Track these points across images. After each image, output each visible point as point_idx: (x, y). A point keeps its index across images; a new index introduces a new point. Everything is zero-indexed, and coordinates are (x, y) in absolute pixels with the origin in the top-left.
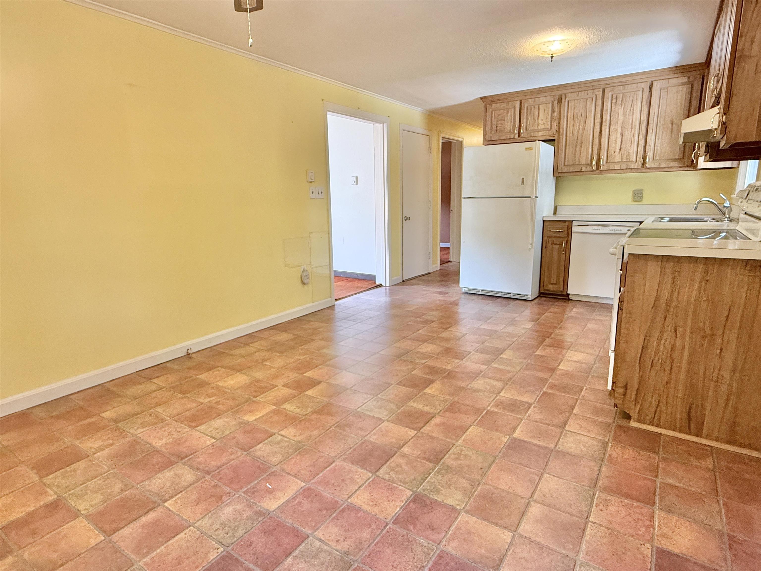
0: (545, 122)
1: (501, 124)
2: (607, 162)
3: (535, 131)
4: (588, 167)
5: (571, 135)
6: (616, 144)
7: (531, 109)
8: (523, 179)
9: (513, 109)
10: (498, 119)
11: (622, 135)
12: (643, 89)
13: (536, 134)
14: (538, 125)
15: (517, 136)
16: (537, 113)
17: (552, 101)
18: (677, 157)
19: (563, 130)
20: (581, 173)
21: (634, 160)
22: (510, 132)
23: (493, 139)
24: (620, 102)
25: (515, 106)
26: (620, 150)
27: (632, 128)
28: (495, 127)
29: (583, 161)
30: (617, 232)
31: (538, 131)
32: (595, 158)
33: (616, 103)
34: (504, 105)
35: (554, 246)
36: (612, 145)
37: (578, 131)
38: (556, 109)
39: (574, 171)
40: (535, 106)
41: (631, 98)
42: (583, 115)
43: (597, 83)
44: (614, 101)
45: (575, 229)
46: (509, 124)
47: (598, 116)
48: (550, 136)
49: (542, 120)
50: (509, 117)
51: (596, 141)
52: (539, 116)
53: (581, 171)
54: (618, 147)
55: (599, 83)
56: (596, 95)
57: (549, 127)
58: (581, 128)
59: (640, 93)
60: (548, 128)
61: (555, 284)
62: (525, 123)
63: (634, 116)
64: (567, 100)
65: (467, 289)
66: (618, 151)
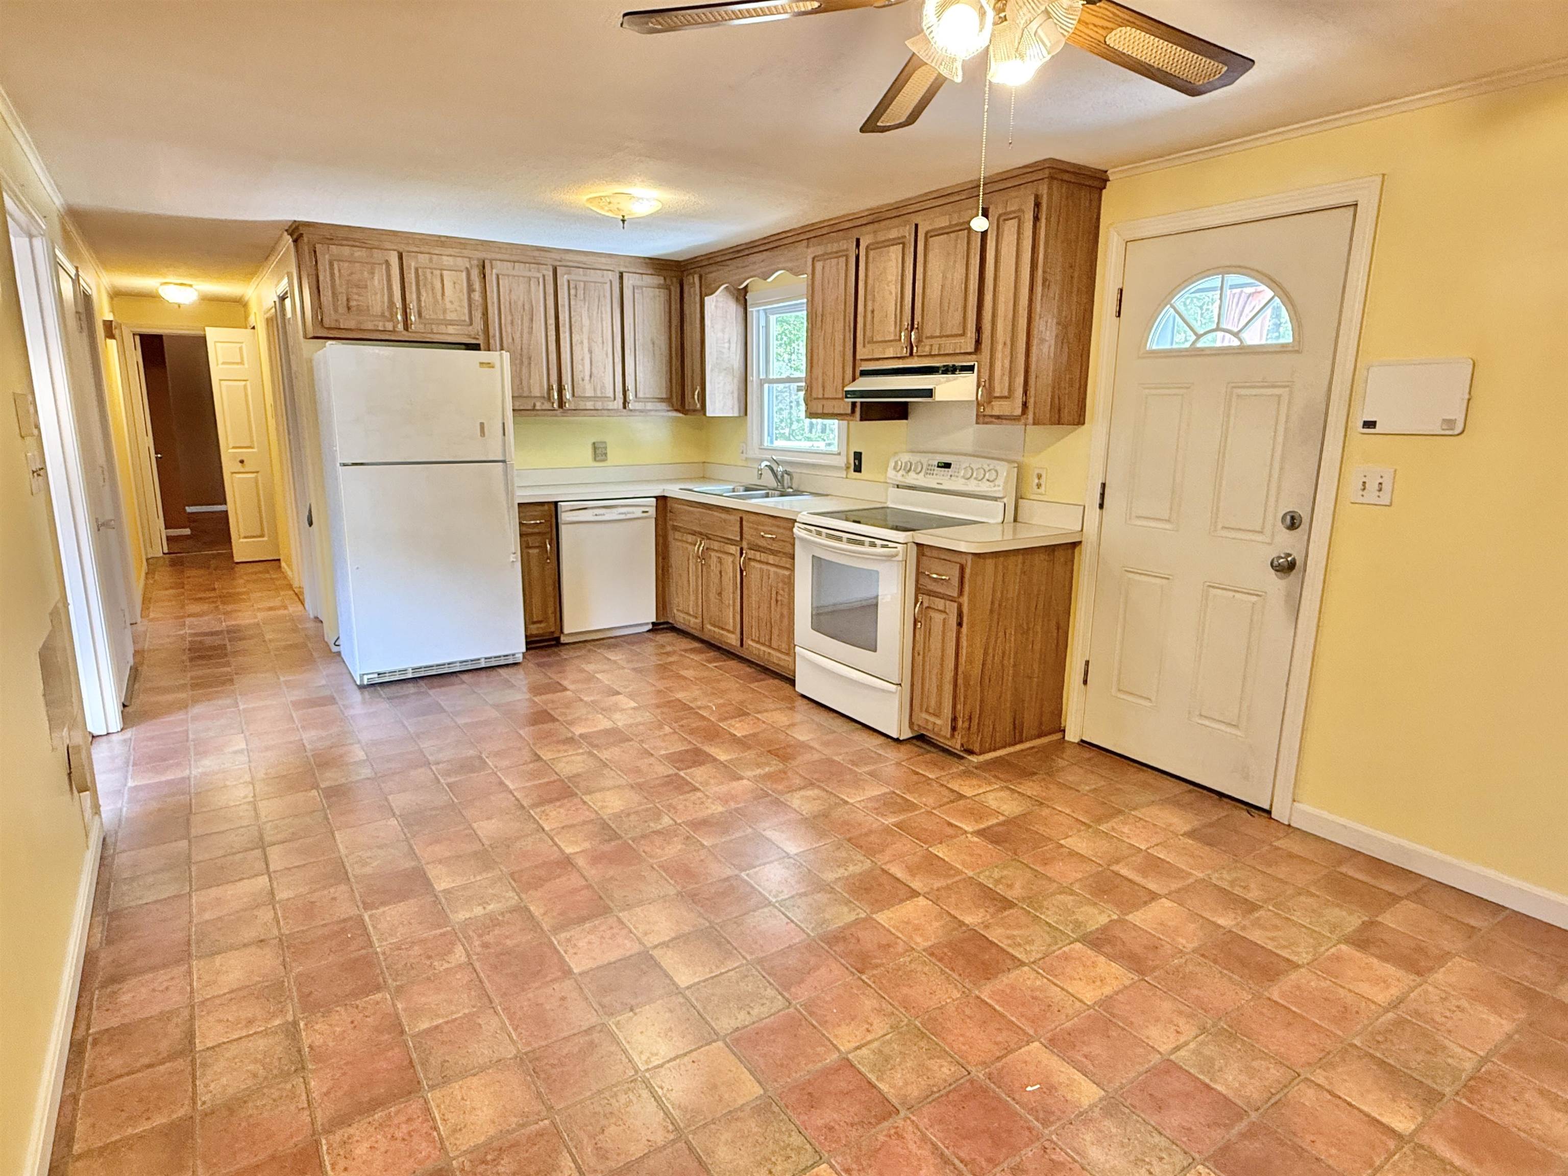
0: (458, 308)
1: (359, 295)
2: (573, 395)
3: (440, 322)
4: (546, 403)
5: (510, 340)
6: (583, 365)
7: (424, 274)
8: (482, 425)
9: (384, 267)
10: (348, 281)
11: (590, 352)
12: (611, 282)
13: (442, 329)
14: (444, 311)
15: (400, 327)
16: (438, 285)
17: (467, 268)
18: (664, 396)
19: (495, 330)
20: (535, 412)
21: (611, 395)
22: (383, 315)
23: (342, 327)
24: (582, 296)
25: (387, 261)
26: (591, 376)
27: (603, 345)
28: (345, 299)
29: (536, 392)
31: (451, 323)
32: (555, 387)
33: (576, 296)
34: (359, 253)
35: (531, 551)
36: (578, 367)
37: (522, 334)
38: (477, 286)
39: (522, 408)
40: (435, 272)
41: (596, 294)
42: (527, 307)
43: (543, 253)
44: (573, 292)
45: (564, 517)
46: (379, 296)
47: (551, 312)
48: (469, 336)
49: (451, 302)
50: (378, 281)
51: (553, 357)
52: (443, 294)
53: (534, 409)
54: (587, 373)
55: (547, 255)
56: (544, 276)
57: (467, 319)
58: (526, 331)
59: (608, 286)
60: (465, 321)
61: (540, 622)
62: (415, 303)
63: (604, 323)
64: (494, 271)
65: (376, 675)
66: (587, 378)
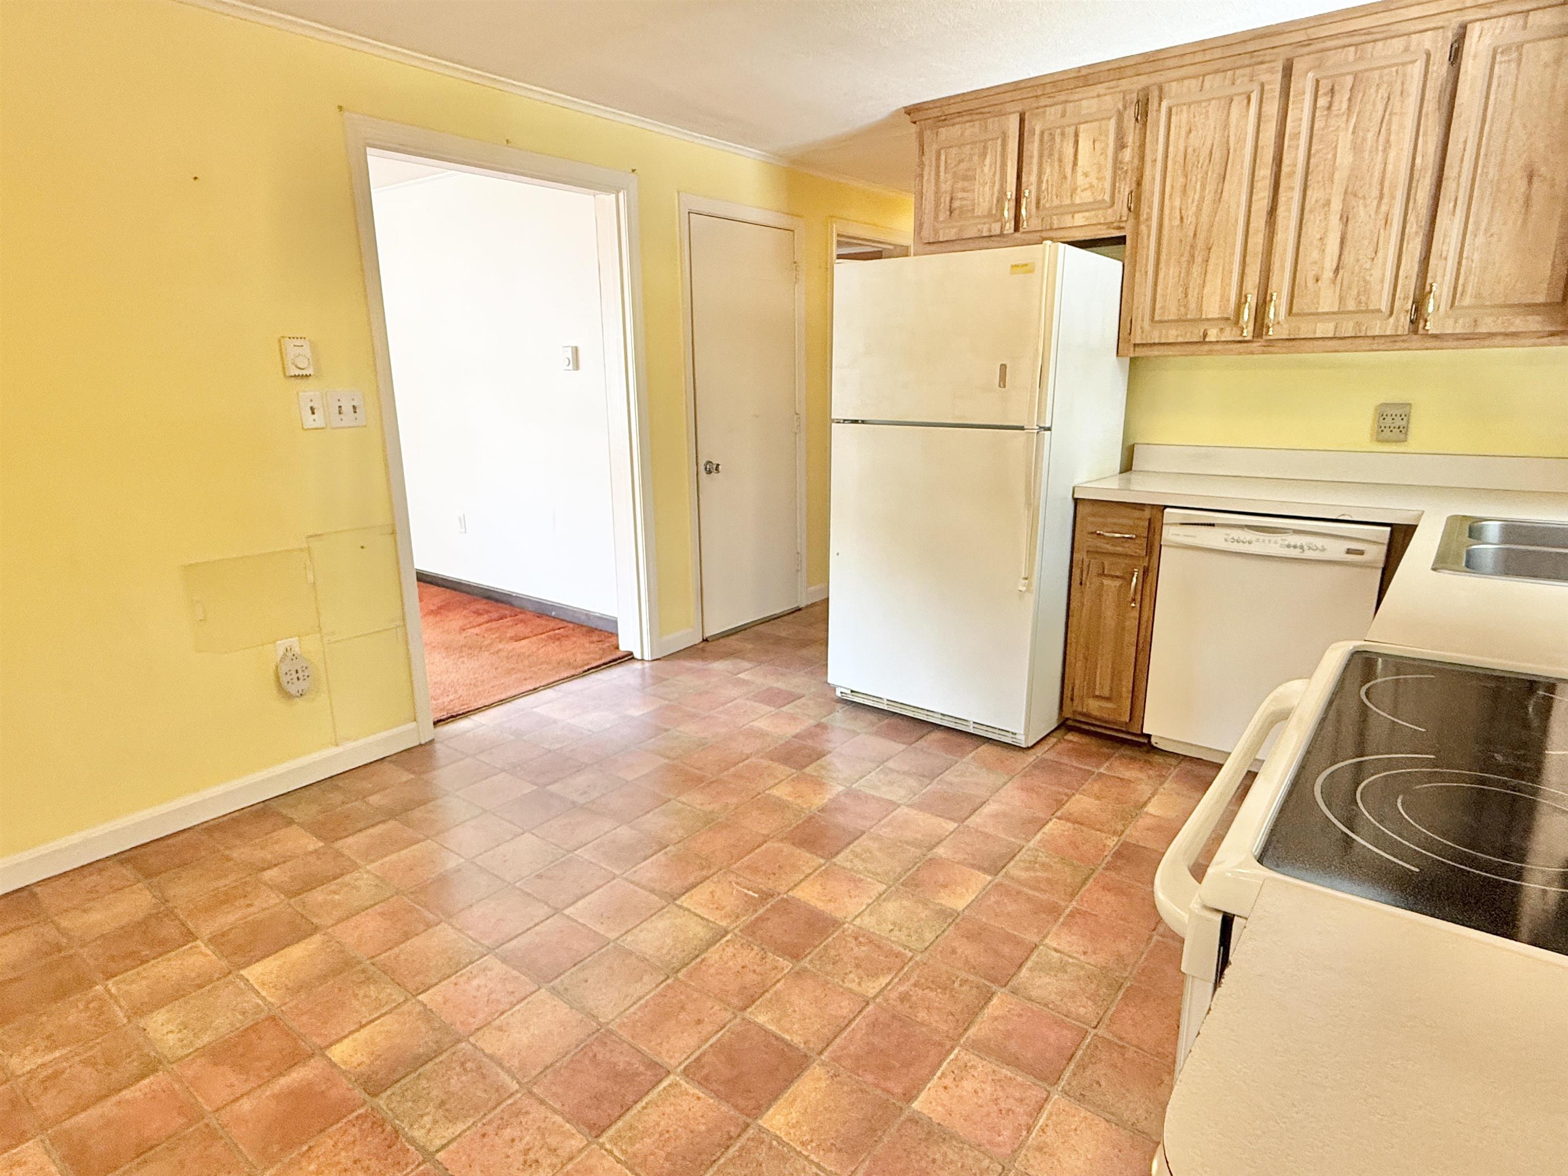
0: (1095, 182)
1: (964, 190)
2: (1290, 312)
3: (1063, 211)
4: (1228, 331)
5: (1177, 222)
6: (1322, 251)
7: (1053, 139)
8: (1003, 367)
9: (999, 142)
10: (955, 173)
11: (1345, 220)
12: (1428, 55)
13: (1068, 221)
14: (1073, 191)
15: (1010, 227)
16: (1069, 150)
17: (1119, 111)
18: (1541, 299)
19: (1151, 207)
20: (1206, 348)
21: (1384, 306)
22: (990, 215)
23: (941, 240)
24: (1345, 105)
25: (1004, 133)
26: (1337, 270)
27: (1381, 197)
28: (948, 199)
29: (1212, 310)
30: (1309, 554)
31: (1075, 209)
32: (1252, 300)
33: (1329, 108)
34: (971, 130)
35: (1107, 582)
36: (1310, 254)
37: (1199, 209)
38: (1131, 138)
39: (1180, 340)
40: (1067, 130)
41: (1383, 92)
42: (1217, 155)
43: (1267, 43)
44: (1322, 102)
45: (1170, 534)
46: (987, 188)
47: (1267, 154)
48: (1109, 225)
49: (1086, 175)
50: (987, 169)
51: (1257, 241)
52: (1075, 164)
53: (1203, 342)
54: (1330, 263)
55: (1277, 41)
56: (1262, 85)
57: (1107, 198)
58: (1209, 197)
59: (1417, 70)
60: (1103, 201)
61: (1108, 699)
62: (1033, 188)
63: (1392, 155)
64: (1164, 104)
65: (849, 692)
66: (1328, 274)
